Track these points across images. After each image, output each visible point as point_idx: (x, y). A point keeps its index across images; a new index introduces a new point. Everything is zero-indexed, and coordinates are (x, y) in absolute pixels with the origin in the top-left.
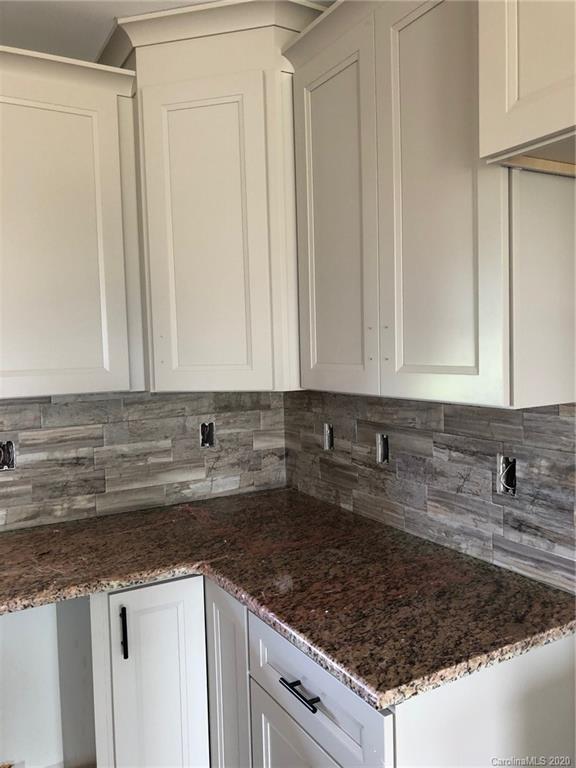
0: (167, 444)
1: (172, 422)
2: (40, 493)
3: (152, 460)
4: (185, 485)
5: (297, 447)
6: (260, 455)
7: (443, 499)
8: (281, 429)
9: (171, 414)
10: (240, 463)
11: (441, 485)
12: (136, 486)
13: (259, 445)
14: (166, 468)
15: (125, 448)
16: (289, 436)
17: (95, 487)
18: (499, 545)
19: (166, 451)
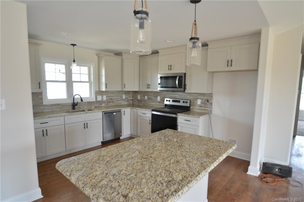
0: (120, 97)
1: (120, 95)
2: (108, 102)
3: (118, 99)
4: (121, 103)
5: (134, 99)
6: (129, 100)
7: (152, 102)
8: (132, 97)
9: (120, 94)
10: (127, 101)
11: (153, 100)
12: (117, 102)
13: (129, 98)
14: (120, 100)
15: (116, 98)
16: (133, 97)
17: (113, 102)
18: (158, 105)
19: (119, 98)
